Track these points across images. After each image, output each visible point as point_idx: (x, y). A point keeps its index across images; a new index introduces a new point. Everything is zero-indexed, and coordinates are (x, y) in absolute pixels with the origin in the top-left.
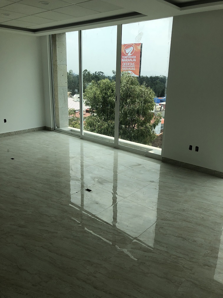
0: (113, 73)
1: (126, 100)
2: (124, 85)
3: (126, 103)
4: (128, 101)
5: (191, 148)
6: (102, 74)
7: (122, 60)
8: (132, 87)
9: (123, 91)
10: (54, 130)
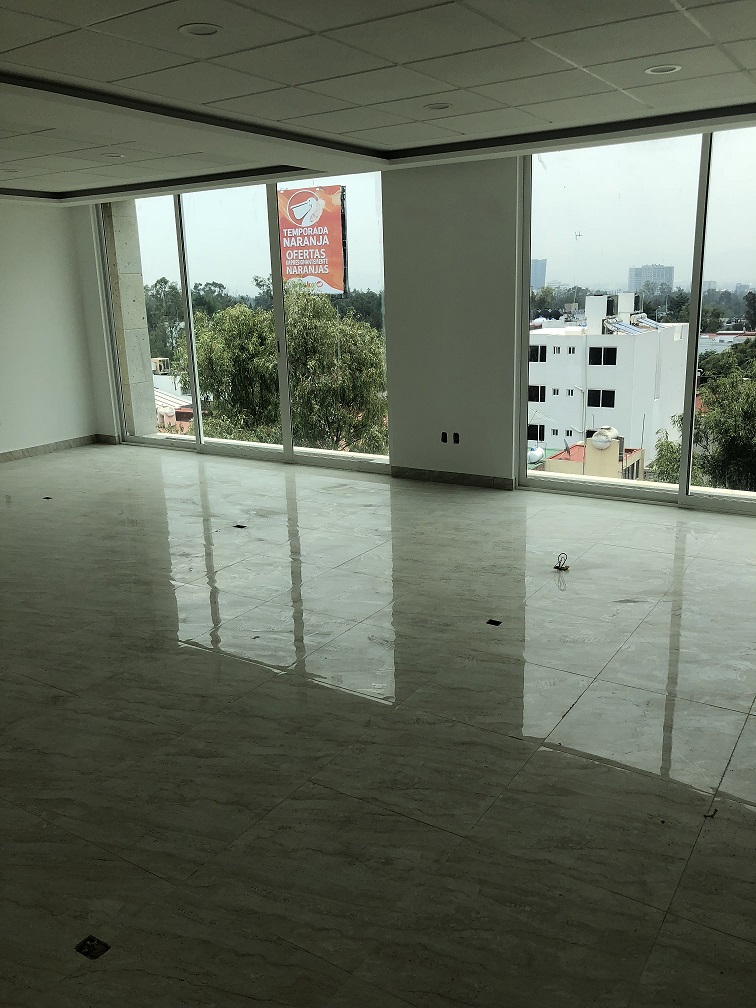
0: (258, 284)
1: (305, 364)
2: (294, 320)
3: (306, 373)
4: (311, 364)
5: (444, 438)
6: (217, 289)
7: (286, 242)
8: (318, 324)
9: (293, 338)
10: (123, 441)
